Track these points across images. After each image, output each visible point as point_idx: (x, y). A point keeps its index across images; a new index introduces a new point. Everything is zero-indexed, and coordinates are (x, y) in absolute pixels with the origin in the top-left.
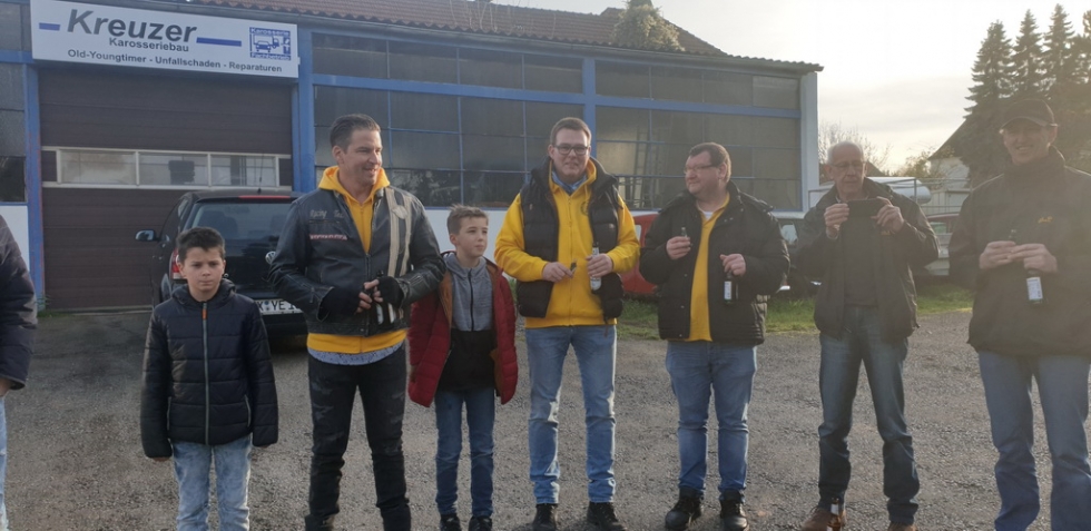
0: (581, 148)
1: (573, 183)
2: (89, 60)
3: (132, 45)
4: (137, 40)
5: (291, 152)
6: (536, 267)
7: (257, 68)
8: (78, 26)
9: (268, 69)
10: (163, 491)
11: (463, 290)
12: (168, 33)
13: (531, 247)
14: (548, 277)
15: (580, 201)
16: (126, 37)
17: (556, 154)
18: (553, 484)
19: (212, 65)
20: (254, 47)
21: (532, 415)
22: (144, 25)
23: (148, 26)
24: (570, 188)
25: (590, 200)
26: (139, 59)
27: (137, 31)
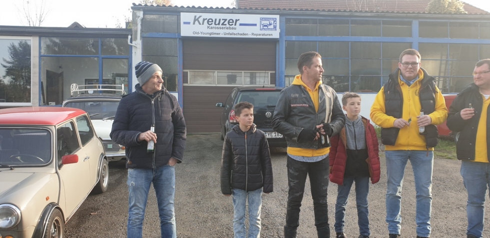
0: (415, 63)
1: (411, 80)
2: (200, 35)
3: (215, 28)
4: (217, 26)
5: (275, 70)
6: (391, 121)
7: (263, 35)
8: (197, 22)
9: (267, 35)
10: (226, 208)
11: (350, 131)
12: (229, 22)
13: (388, 112)
14: (396, 126)
15: (414, 89)
16: (213, 25)
17: (402, 67)
18: (398, 225)
19: (245, 34)
20: (262, 26)
21: (388, 192)
22: (220, 20)
23: (221, 20)
24: (409, 83)
25: (420, 89)
26: (218, 34)
27: (217, 23)
